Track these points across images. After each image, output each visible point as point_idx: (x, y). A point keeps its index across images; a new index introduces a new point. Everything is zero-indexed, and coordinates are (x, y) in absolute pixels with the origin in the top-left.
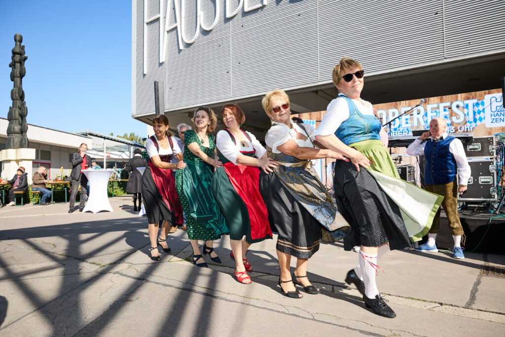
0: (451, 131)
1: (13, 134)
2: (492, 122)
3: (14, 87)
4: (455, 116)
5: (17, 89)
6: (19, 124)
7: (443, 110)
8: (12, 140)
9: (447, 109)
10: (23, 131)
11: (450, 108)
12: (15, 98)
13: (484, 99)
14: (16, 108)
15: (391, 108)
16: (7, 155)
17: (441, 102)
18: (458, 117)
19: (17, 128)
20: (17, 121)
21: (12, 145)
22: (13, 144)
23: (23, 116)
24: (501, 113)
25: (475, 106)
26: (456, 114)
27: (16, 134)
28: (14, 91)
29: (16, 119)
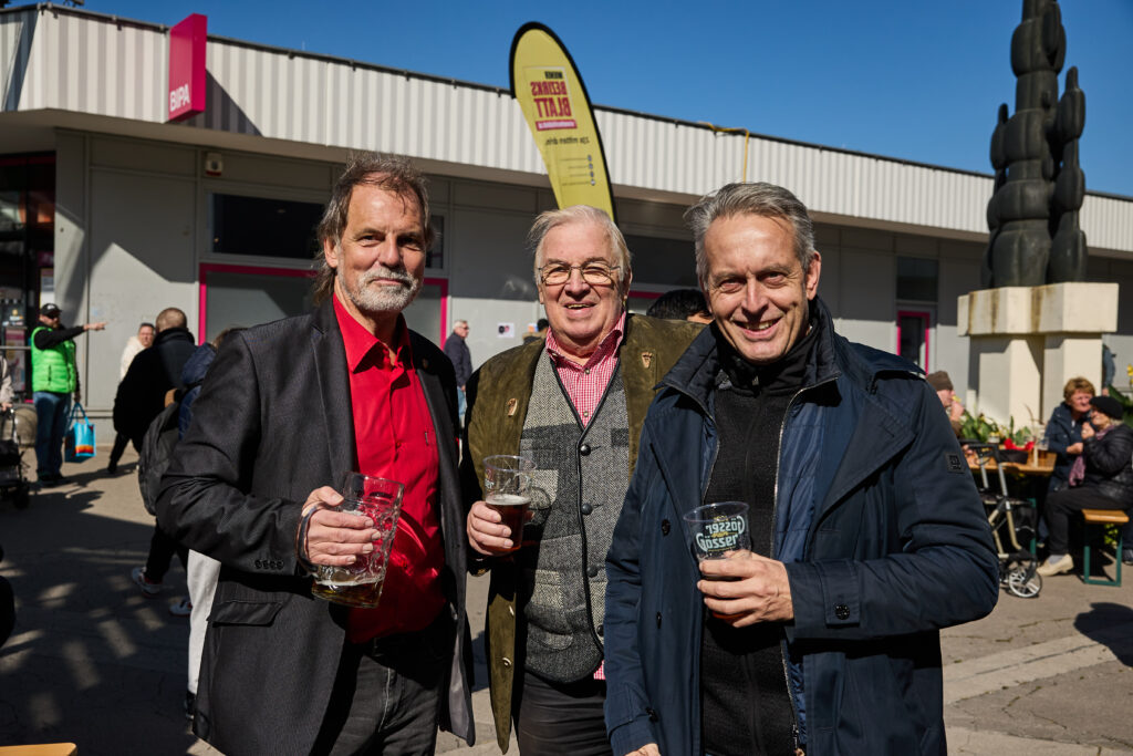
1: (1020, 223)
3: (1026, 15)
5: (1040, 20)
6: (1045, 176)
8: (1016, 246)
10: (1062, 210)
12: (1028, 63)
14: (1032, 106)
16: (994, 315)
19: (1036, 193)
20: (1038, 163)
21: (1015, 270)
22: (1021, 265)
23: (1062, 139)
27: (1029, 222)
28: (1027, 35)
29: (1029, 158)
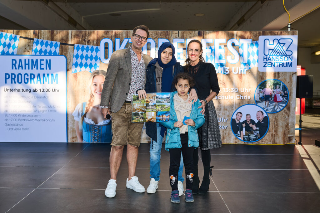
0: (225, 73)
2: (264, 66)
4: (230, 55)
7: (218, 48)
9: (223, 46)
11: (225, 46)
13: (258, 40)
15: (161, 38)
17: (217, 38)
18: (233, 57)
24: (272, 57)
25: (250, 47)
26: (231, 54)
